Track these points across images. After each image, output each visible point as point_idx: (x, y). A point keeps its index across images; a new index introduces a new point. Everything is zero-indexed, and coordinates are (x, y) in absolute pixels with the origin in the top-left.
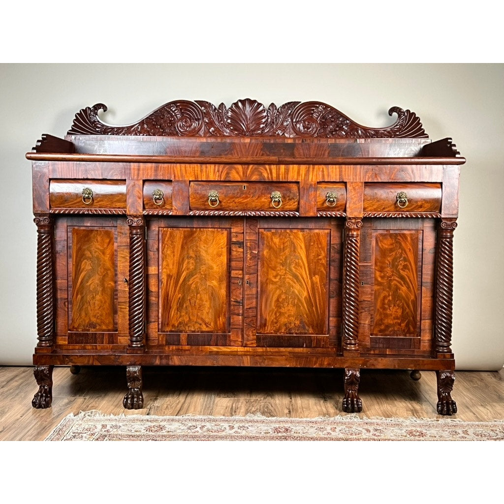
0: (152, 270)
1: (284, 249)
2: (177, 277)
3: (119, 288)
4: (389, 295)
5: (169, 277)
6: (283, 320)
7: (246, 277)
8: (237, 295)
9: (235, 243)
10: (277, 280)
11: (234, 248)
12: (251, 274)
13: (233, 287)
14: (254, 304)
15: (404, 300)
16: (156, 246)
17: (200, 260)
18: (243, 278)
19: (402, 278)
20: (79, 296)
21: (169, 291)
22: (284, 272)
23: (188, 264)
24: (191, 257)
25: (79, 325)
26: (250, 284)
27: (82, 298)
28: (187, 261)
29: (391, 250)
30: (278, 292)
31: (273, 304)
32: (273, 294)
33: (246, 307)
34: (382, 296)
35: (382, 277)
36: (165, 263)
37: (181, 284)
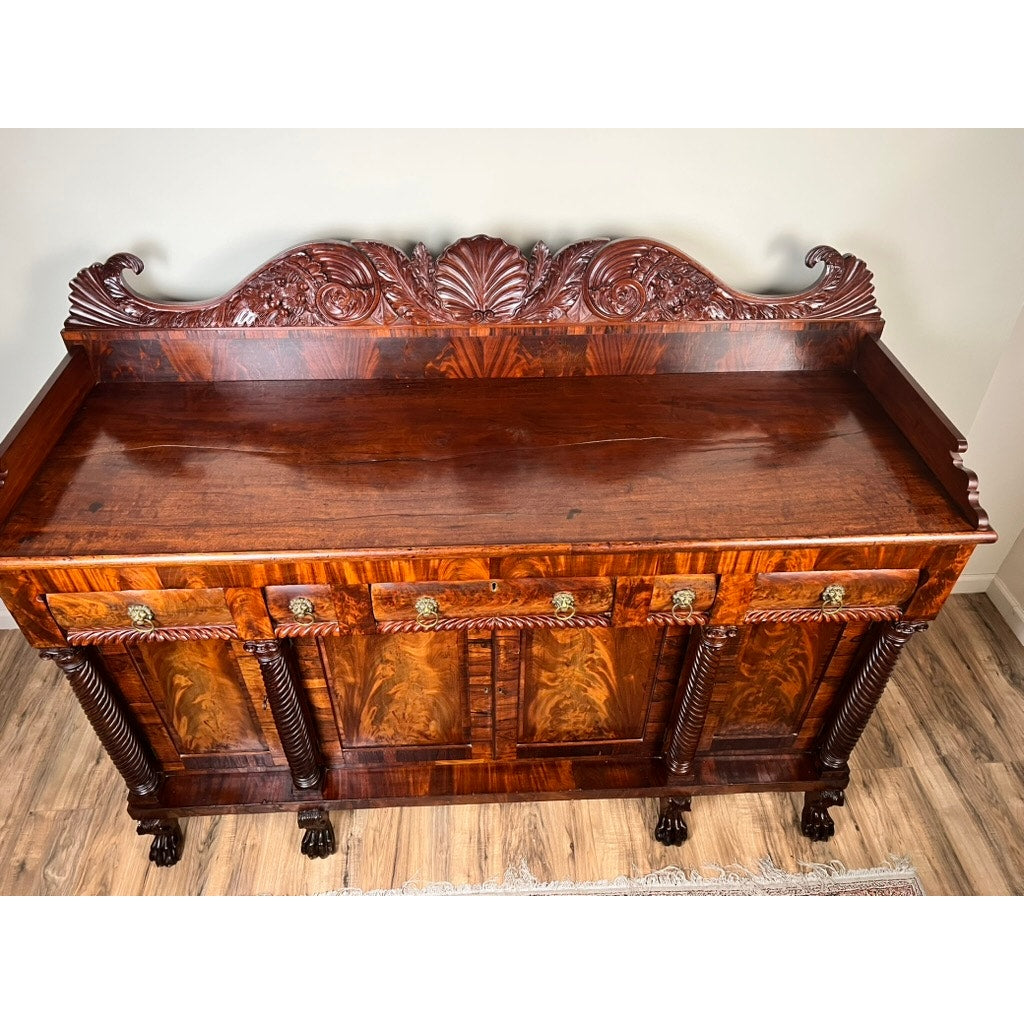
0: (315, 683)
1: (571, 645)
2: (365, 686)
3: (256, 706)
4: (759, 692)
5: (350, 687)
6: (564, 727)
7: (499, 684)
8: (481, 704)
9: (475, 642)
10: (556, 684)
11: (472, 648)
12: (506, 680)
13: (472, 697)
14: (513, 714)
15: (784, 695)
16: (316, 654)
17: (407, 664)
18: (492, 686)
19: (789, 671)
20: (184, 719)
21: (353, 703)
22: (571, 673)
23: (384, 671)
24: (387, 661)
25: (197, 746)
26: (505, 692)
27: (190, 719)
28: (381, 666)
29: (780, 638)
30: (557, 698)
31: (548, 711)
32: (547, 701)
33: (497, 719)
34: (746, 693)
35: (751, 672)
36: (336, 670)
37: (373, 695)
